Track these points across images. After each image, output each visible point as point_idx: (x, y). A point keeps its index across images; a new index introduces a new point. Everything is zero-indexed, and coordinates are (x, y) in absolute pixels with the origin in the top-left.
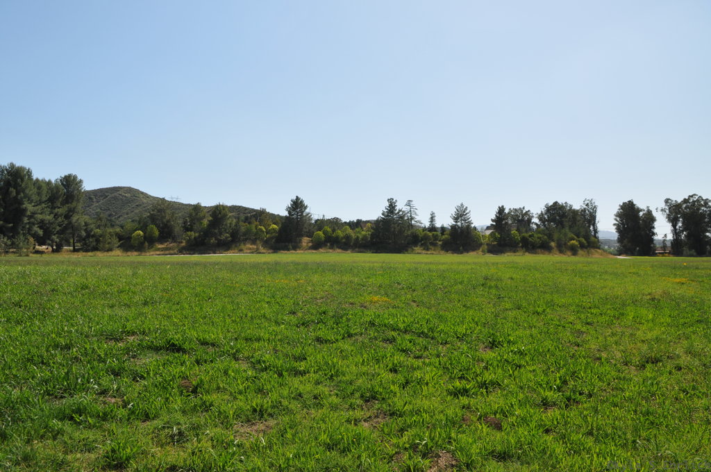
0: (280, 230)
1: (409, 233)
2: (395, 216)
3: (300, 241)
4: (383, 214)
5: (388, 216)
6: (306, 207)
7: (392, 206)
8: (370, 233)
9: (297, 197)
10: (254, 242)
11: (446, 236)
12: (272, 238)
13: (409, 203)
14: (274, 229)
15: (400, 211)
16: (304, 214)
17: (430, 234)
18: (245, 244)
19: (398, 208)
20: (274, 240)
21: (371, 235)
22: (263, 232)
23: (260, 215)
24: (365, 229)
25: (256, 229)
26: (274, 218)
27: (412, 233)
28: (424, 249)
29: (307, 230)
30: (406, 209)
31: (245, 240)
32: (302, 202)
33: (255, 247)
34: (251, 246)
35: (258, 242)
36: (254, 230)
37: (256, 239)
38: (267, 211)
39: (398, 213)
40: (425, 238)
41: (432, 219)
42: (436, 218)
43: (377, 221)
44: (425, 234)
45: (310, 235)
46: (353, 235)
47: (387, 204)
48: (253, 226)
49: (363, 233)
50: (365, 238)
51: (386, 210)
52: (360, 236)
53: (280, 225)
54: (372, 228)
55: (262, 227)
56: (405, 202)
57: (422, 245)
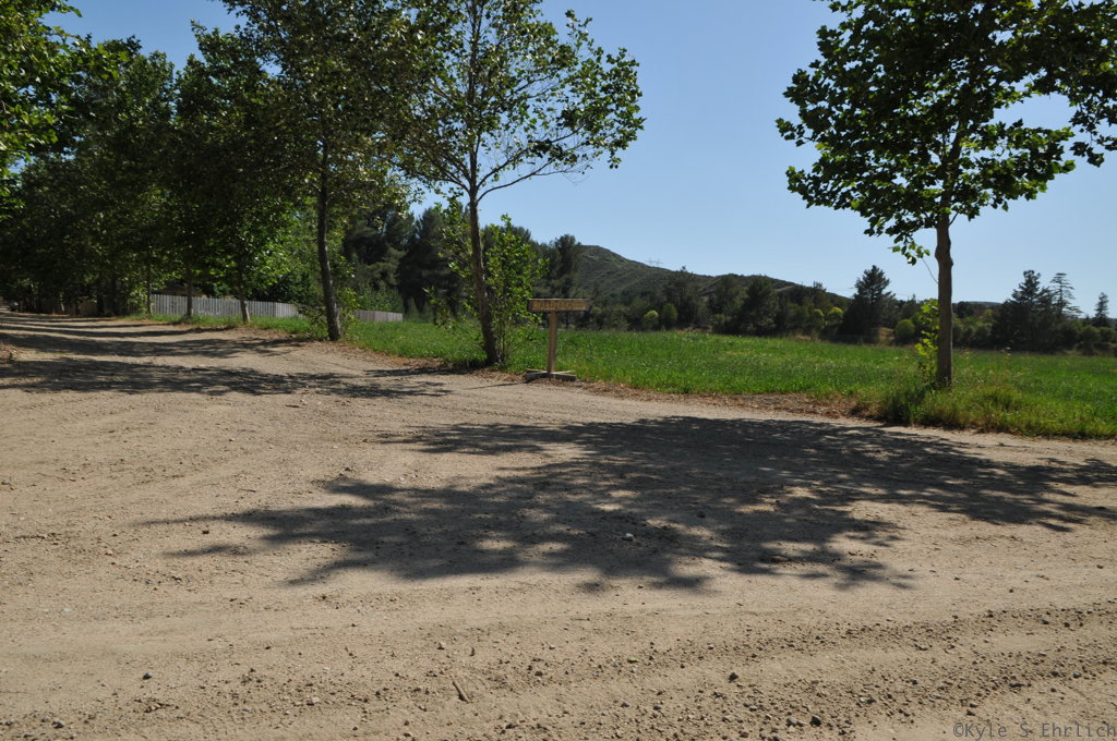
0: (846, 315)
1: (1059, 327)
2: (1035, 300)
3: (876, 334)
4: (1014, 296)
5: (1023, 298)
6: (887, 283)
7: (1031, 282)
8: (991, 324)
9: (874, 267)
10: (807, 332)
12: (833, 327)
13: (1059, 278)
14: (836, 314)
15: (1044, 291)
16: (884, 292)
17: (1097, 330)
18: (794, 335)
19: (1040, 287)
20: (836, 330)
21: (994, 328)
22: (821, 317)
23: (816, 293)
24: (981, 317)
25: (810, 312)
26: (835, 299)
27: (1064, 328)
28: (1084, 354)
29: (886, 317)
30: (1054, 287)
31: (794, 329)
32: (881, 274)
33: (809, 338)
34: (802, 338)
35: (814, 331)
36: (808, 315)
37: (809, 328)
38: (824, 287)
39: (1041, 294)
40: (1088, 336)
41: (1102, 305)
42: (1108, 304)
43: (1006, 305)
44: (1088, 330)
45: (891, 324)
46: (961, 326)
47: (1023, 280)
48: (807, 309)
49: (980, 324)
50: (981, 331)
51: (1020, 290)
52: (974, 329)
53: (846, 309)
54: (995, 317)
55: (819, 311)
56: (1053, 275)
57: (1080, 348)
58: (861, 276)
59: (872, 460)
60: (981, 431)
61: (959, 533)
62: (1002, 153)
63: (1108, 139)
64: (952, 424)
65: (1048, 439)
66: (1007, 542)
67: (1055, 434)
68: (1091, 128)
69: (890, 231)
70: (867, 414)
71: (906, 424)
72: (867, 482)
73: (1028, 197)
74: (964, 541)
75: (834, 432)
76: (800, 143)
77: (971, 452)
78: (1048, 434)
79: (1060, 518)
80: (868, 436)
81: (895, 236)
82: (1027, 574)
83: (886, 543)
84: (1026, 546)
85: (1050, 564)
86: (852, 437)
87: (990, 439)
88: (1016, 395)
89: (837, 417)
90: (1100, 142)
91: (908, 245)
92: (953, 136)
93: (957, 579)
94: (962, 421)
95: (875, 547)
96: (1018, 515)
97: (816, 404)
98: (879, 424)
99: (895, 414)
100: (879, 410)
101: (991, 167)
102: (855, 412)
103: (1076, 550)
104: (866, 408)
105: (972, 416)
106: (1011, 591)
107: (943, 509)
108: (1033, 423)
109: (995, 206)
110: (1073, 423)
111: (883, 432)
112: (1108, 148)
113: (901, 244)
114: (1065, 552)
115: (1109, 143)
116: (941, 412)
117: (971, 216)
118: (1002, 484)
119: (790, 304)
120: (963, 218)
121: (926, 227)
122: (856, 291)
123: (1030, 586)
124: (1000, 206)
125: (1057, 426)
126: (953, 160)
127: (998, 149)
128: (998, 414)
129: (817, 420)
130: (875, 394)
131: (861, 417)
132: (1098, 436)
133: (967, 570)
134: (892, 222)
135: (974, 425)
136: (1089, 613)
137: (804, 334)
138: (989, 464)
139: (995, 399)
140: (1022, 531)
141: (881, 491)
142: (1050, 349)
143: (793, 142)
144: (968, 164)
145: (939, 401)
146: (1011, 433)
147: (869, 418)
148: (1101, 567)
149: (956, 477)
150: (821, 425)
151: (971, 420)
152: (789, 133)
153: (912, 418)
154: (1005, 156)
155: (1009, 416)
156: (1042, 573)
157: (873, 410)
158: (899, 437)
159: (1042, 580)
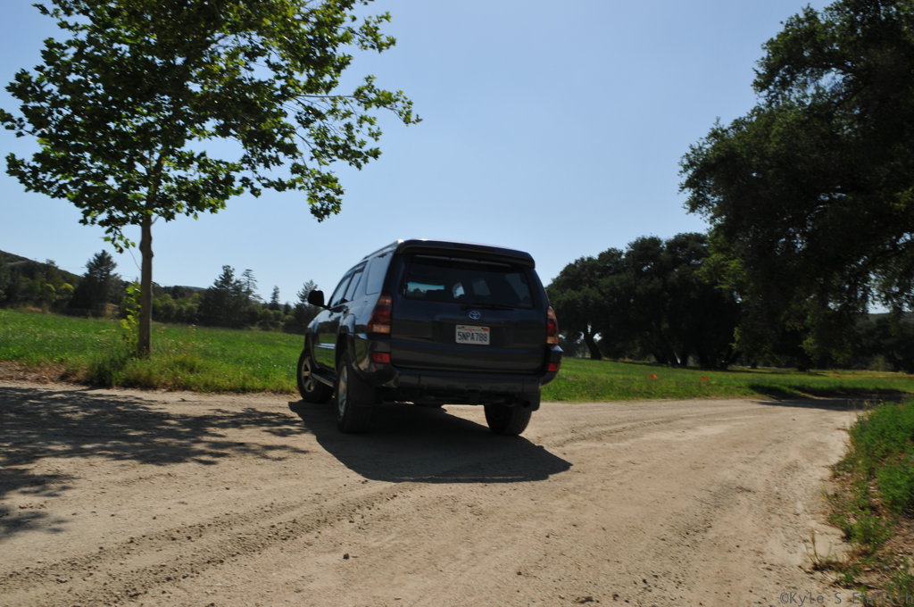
0: (76, 292)
1: (247, 309)
2: (230, 288)
3: (103, 308)
4: (216, 284)
5: (221, 286)
6: (114, 266)
7: (228, 275)
8: (197, 305)
9: (104, 251)
10: (38, 304)
11: (290, 316)
12: (64, 300)
13: (247, 273)
14: (67, 290)
15: (237, 282)
16: (112, 273)
17: (271, 312)
18: (25, 305)
19: (234, 279)
20: (66, 303)
21: (199, 308)
22: (52, 291)
23: (49, 270)
24: (190, 299)
25: (42, 287)
26: (66, 276)
27: (250, 310)
28: (263, 329)
29: (113, 295)
30: (244, 279)
31: (26, 300)
33: (40, 310)
34: (33, 309)
35: (45, 304)
36: (39, 289)
37: (41, 300)
38: (56, 264)
39: (235, 284)
40: (266, 316)
41: (275, 295)
42: (279, 295)
43: (209, 291)
44: (266, 312)
45: (117, 300)
46: (175, 305)
47: (222, 272)
48: (39, 283)
49: (189, 304)
50: (190, 310)
51: (220, 280)
52: (184, 308)
53: (77, 286)
54: (201, 299)
55: (50, 285)
56: (243, 271)
57: (261, 324)
58: (91, 258)
59: (69, 419)
60: (170, 390)
61: (127, 476)
62: (193, 174)
63: (264, 178)
64: (147, 385)
65: (219, 394)
66: (163, 479)
67: (225, 390)
68: (253, 168)
69: (102, 223)
70: (74, 379)
71: (108, 387)
72: (57, 440)
73: (212, 211)
74: (128, 483)
75: (40, 396)
76: (20, 135)
77: (155, 408)
78: (219, 390)
79: (211, 454)
80: (70, 399)
81: (106, 228)
82: (171, 502)
83: (57, 493)
84: (178, 480)
85: (192, 492)
86: (56, 400)
87: (175, 396)
88: (199, 362)
89: (46, 383)
90: (258, 179)
91: (117, 236)
92: (156, 156)
93: (113, 515)
94: (155, 382)
95: (47, 499)
96: (179, 456)
97: (26, 371)
98: (84, 388)
99: (100, 378)
100: (87, 375)
101: (184, 184)
102: (64, 378)
103: (213, 478)
104: (74, 373)
105: (164, 379)
106: (154, 518)
107: (119, 458)
108: (209, 383)
109: (187, 214)
110: (237, 382)
111: (86, 395)
112: (265, 185)
113: (111, 235)
114: (205, 480)
115: (265, 182)
116: (139, 376)
117: (168, 219)
118: (172, 433)
119: (21, 277)
120: (162, 219)
121: (132, 223)
122: (86, 271)
123: (172, 511)
124: (191, 215)
125: (227, 384)
126: (156, 175)
127: (190, 171)
128: (184, 376)
129: (26, 385)
130: (83, 362)
131: (69, 382)
132: (254, 390)
133: (123, 507)
134: (104, 216)
135: (164, 386)
136: (209, 525)
137: (34, 306)
138: (169, 417)
139: (182, 364)
140: (178, 468)
141: (68, 447)
142: (238, 325)
143: (13, 133)
144: (168, 179)
145: (138, 367)
146: (193, 391)
147: (78, 382)
148: (228, 489)
149: (137, 429)
150: (30, 390)
151: (163, 381)
152: (9, 123)
153: (114, 383)
154: (196, 177)
155: (192, 378)
156: (182, 500)
157: (80, 375)
158: (99, 398)
159: (182, 505)
